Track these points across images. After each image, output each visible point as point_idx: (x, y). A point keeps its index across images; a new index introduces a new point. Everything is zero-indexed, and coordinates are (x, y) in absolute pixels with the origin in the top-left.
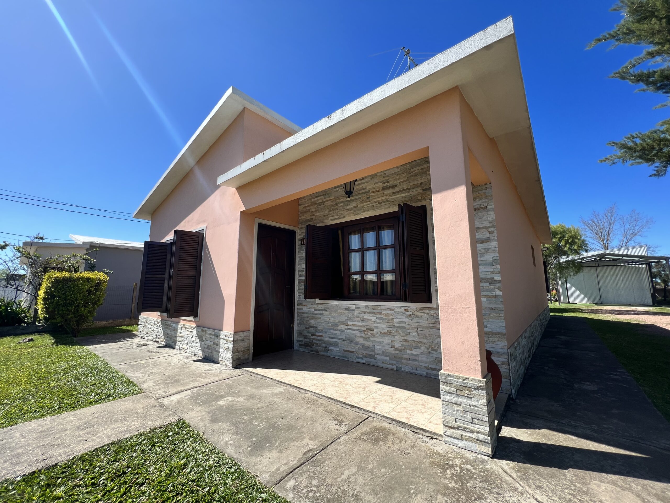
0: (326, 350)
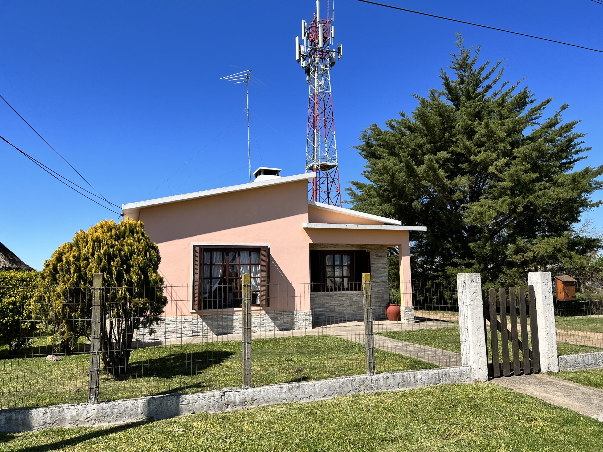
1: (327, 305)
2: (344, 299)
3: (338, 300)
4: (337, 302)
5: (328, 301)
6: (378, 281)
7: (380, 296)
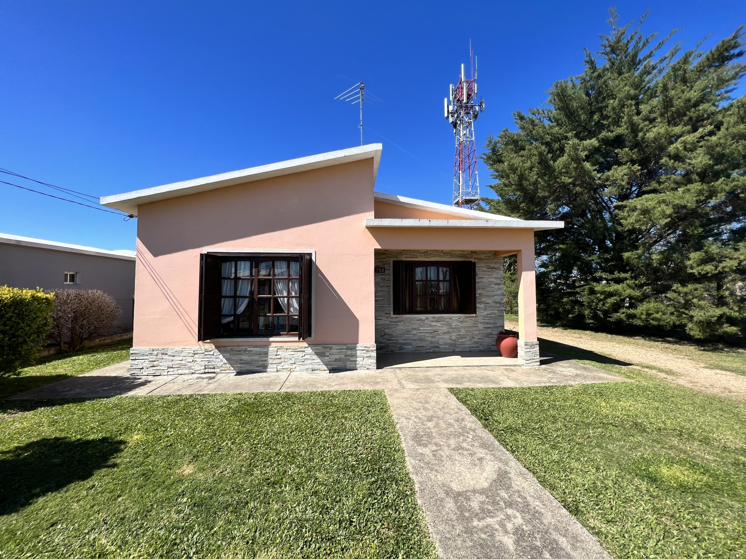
1: (415, 332)
2: (439, 324)
3: (430, 326)
4: (429, 328)
5: (416, 326)
6: (489, 301)
7: (492, 321)
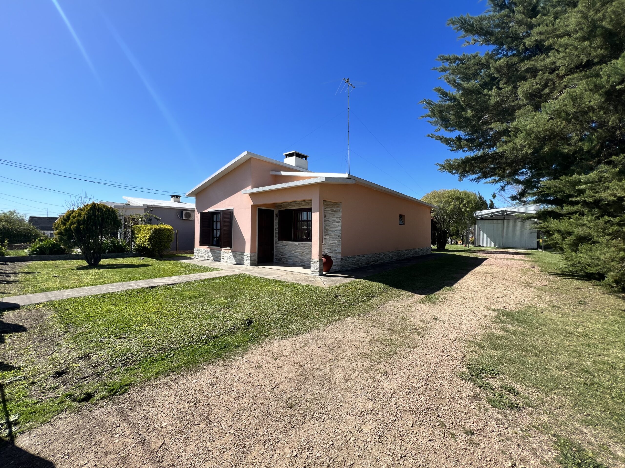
0: (287, 261)
4: (300, 250)
6: (332, 234)
7: (333, 248)
